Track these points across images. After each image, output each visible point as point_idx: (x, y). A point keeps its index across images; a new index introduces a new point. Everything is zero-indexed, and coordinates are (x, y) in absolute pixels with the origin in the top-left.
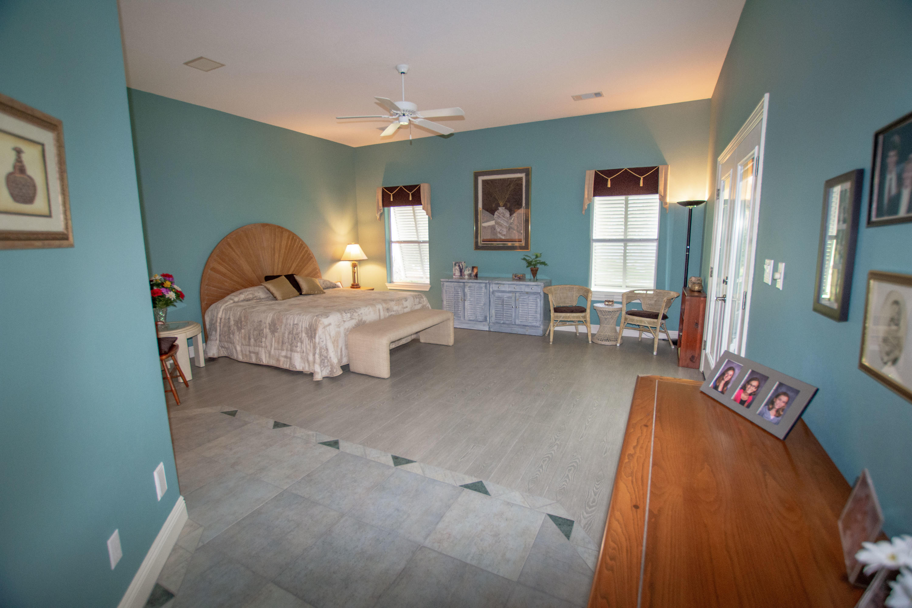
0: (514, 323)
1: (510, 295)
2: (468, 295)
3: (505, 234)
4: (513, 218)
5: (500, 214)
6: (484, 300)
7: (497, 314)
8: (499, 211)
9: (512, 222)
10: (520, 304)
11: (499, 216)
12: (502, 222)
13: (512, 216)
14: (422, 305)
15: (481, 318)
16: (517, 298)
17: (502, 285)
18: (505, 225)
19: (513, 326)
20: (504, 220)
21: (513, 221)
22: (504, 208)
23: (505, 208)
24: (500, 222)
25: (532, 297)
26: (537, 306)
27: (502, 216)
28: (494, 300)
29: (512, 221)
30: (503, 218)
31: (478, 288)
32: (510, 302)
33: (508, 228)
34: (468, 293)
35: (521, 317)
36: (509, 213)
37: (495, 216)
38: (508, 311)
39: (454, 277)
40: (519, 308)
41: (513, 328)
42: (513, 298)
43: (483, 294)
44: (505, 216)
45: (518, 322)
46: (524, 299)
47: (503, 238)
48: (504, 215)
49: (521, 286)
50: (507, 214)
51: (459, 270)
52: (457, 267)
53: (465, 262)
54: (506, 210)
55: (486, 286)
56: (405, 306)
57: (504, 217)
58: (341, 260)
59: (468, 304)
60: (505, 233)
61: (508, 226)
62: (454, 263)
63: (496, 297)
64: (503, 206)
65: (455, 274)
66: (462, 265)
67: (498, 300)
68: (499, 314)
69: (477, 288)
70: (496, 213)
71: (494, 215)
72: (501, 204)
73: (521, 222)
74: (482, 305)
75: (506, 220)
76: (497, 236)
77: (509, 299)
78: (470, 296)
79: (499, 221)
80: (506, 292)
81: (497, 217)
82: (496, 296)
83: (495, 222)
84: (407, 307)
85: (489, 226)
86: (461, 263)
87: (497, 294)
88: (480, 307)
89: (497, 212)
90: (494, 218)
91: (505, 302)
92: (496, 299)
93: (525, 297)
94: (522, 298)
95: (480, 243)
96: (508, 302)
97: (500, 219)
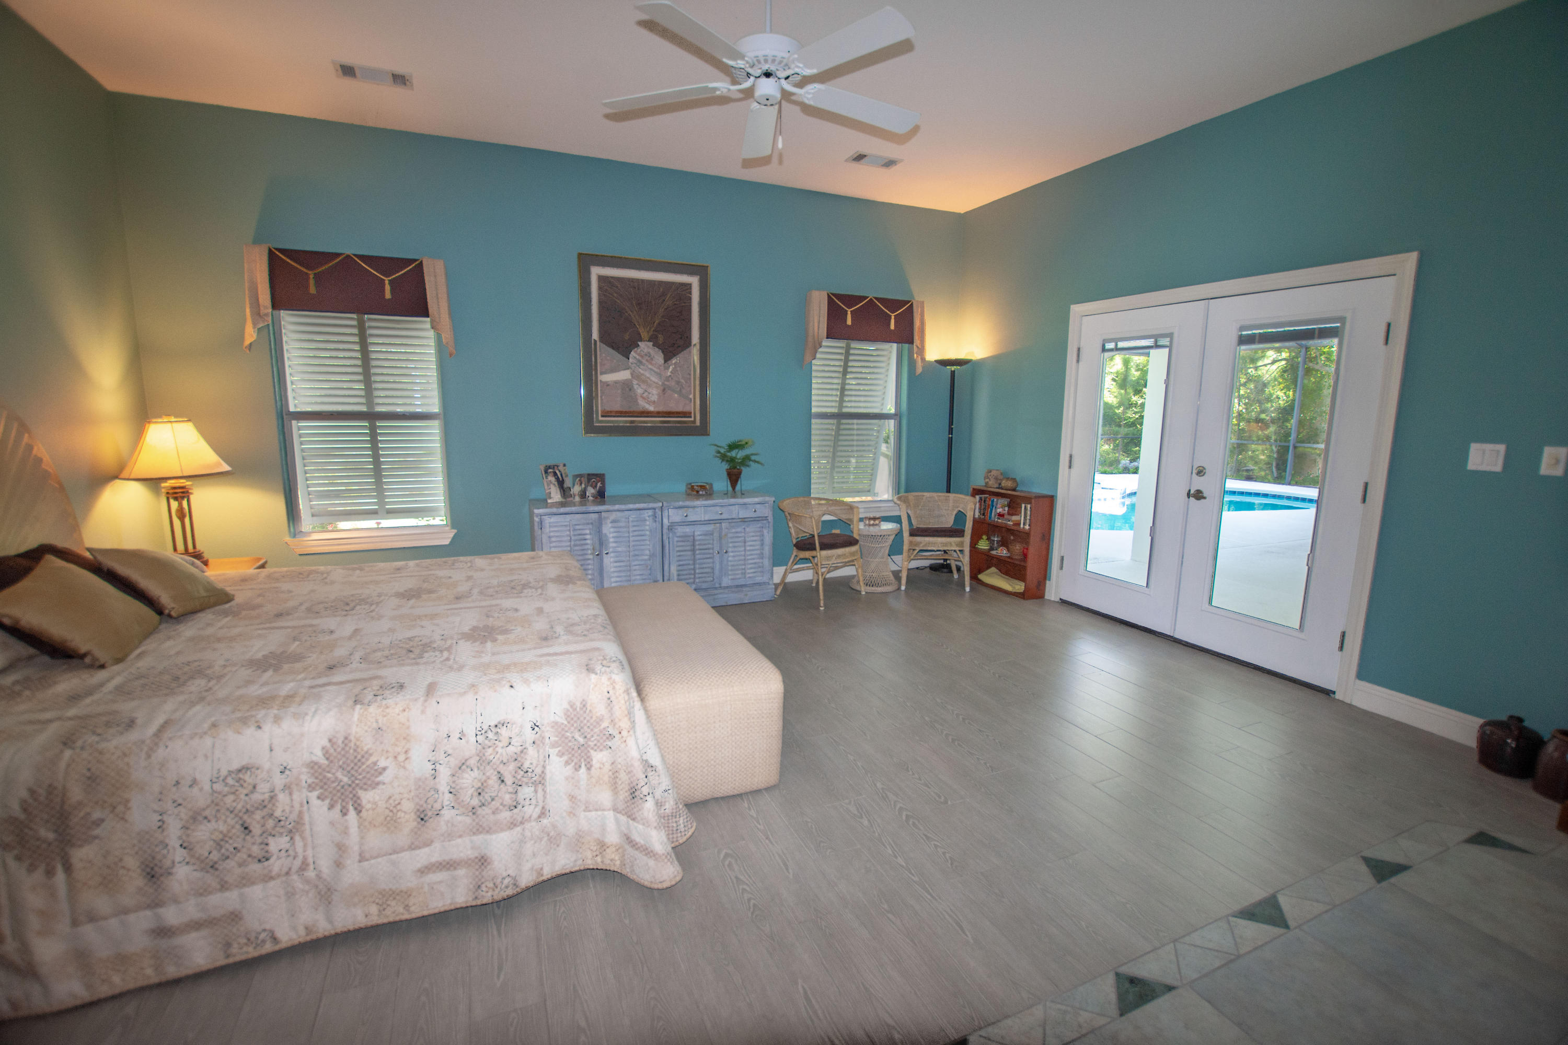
0: (717, 585)
1: (710, 528)
2: (611, 540)
3: (655, 399)
4: (671, 367)
5: (642, 357)
6: (648, 547)
7: (681, 572)
8: (639, 350)
9: (670, 376)
10: (730, 545)
11: (640, 362)
12: (647, 374)
13: (669, 362)
16: (723, 533)
17: (690, 510)
18: (654, 382)
19: (716, 592)
20: (651, 369)
21: (671, 372)
22: (650, 344)
23: (653, 345)
24: (642, 374)
25: (752, 529)
26: (762, 545)
27: (647, 360)
28: (674, 544)
29: (669, 374)
30: (650, 366)
31: (637, 521)
32: (710, 544)
33: (662, 388)
34: (611, 535)
35: (732, 570)
36: (662, 355)
37: (631, 360)
38: (704, 563)
40: (727, 552)
41: (716, 597)
42: (716, 535)
43: (648, 533)
44: (654, 362)
45: (726, 581)
46: (737, 532)
47: (651, 408)
48: (652, 359)
50: (659, 358)
51: (556, 483)
52: (552, 478)
53: (565, 466)
54: (657, 349)
55: (655, 516)
57: (650, 363)
58: (121, 477)
59: (612, 560)
61: (660, 383)
62: (543, 468)
63: (677, 537)
64: (649, 341)
65: (550, 493)
66: (560, 471)
67: (683, 541)
68: (685, 572)
69: (633, 521)
70: (632, 353)
71: (627, 357)
72: (644, 335)
73: (688, 376)
74: (646, 557)
75: (655, 369)
76: (638, 404)
77: (707, 538)
78: (615, 542)
79: (641, 371)
80: (700, 523)
81: (636, 363)
82: (678, 534)
83: (632, 374)
85: (616, 382)
86: (558, 466)
87: (680, 530)
88: (642, 563)
89: (635, 352)
90: (630, 364)
91: (699, 545)
92: (677, 541)
93: (739, 530)
94: (734, 530)
95: (600, 420)
96: (705, 544)
97: (642, 367)
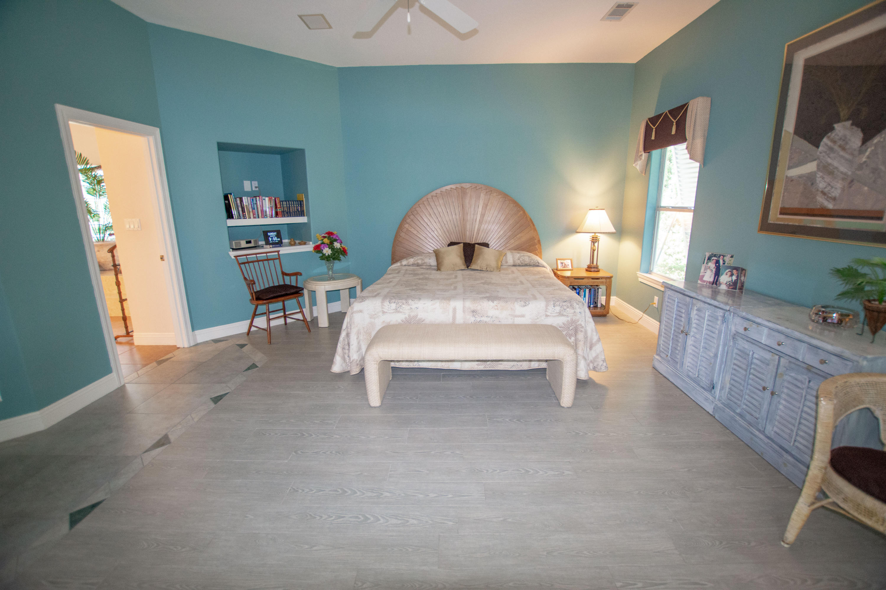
0: (760, 427)
1: (768, 356)
2: (694, 325)
3: (837, 195)
4: (869, 150)
5: (835, 142)
6: (715, 346)
7: (733, 388)
8: (833, 135)
9: (865, 162)
10: (785, 390)
11: (831, 148)
12: (835, 164)
13: (868, 144)
14: (569, 319)
15: (705, 381)
16: (780, 371)
17: (754, 326)
18: (842, 173)
19: (757, 433)
20: (842, 157)
21: (868, 157)
22: (848, 123)
23: (852, 124)
24: (830, 164)
27: (840, 146)
28: (734, 355)
29: (864, 159)
30: (842, 153)
31: (712, 317)
32: (763, 374)
33: (851, 179)
34: (695, 321)
35: (779, 422)
36: (860, 135)
37: (821, 148)
38: (754, 393)
39: (699, 282)
40: (779, 396)
41: (755, 438)
42: (772, 368)
43: (717, 332)
44: (848, 147)
45: (769, 430)
46: (796, 379)
47: (830, 206)
48: (847, 143)
49: (797, 343)
50: (856, 139)
51: (714, 270)
52: (712, 265)
53: (732, 257)
54: (856, 129)
55: (723, 318)
56: (517, 313)
57: (843, 149)
58: (578, 231)
59: (692, 343)
60: (836, 193)
61: (850, 173)
62: (707, 255)
63: (737, 349)
64: (848, 119)
65: (703, 276)
66: (724, 261)
68: (736, 390)
70: (825, 140)
71: (818, 147)
72: (844, 112)
74: (712, 355)
75: (847, 156)
76: (817, 201)
77: (764, 366)
78: (696, 329)
79: (829, 161)
80: (760, 345)
81: (825, 152)
82: (739, 347)
83: (818, 165)
84: (523, 316)
85: (800, 177)
86: (724, 256)
87: (742, 344)
88: (709, 358)
89: (829, 137)
90: (818, 153)
91: (754, 369)
92: (737, 354)
93: (800, 377)
94: (793, 374)
95: (775, 217)
96: (759, 372)
97: (832, 155)
